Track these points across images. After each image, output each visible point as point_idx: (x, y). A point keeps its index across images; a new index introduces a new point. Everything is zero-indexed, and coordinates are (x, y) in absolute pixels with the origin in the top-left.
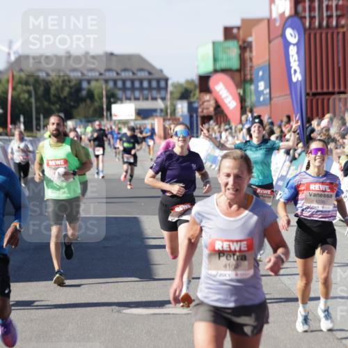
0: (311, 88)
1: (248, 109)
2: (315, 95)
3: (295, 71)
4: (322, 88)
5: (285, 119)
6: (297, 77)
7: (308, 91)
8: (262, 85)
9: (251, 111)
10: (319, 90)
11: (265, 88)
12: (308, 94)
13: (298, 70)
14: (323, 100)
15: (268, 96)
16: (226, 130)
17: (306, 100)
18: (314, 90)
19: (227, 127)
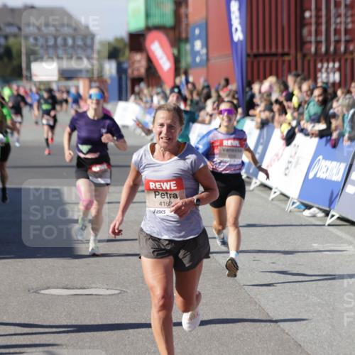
0: (252, 48)
1: (182, 71)
2: (255, 56)
3: (236, 30)
4: (264, 48)
5: (223, 82)
6: (238, 36)
7: (249, 51)
8: (198, 45)
9: (186, 73)
10: (261, 51)
11: (202, 48)
12: (248, 55)
13: (239, 28)
14: (265, 62)
15: (204, 57)
16: (158, 94)
17: (247, 62)
18: (255, 51)
19: (159, 90)
